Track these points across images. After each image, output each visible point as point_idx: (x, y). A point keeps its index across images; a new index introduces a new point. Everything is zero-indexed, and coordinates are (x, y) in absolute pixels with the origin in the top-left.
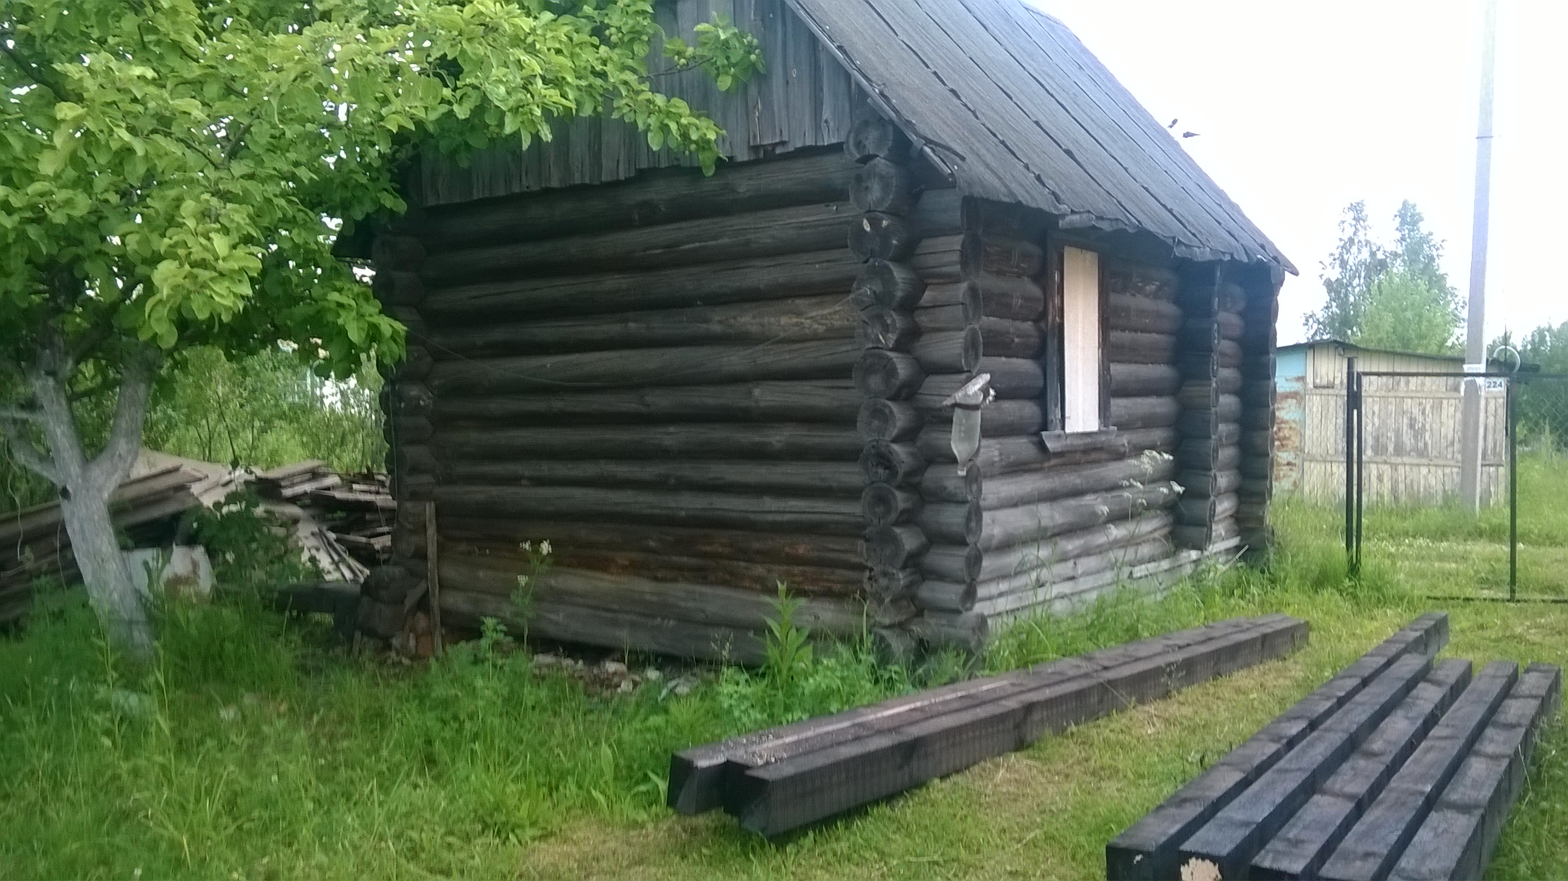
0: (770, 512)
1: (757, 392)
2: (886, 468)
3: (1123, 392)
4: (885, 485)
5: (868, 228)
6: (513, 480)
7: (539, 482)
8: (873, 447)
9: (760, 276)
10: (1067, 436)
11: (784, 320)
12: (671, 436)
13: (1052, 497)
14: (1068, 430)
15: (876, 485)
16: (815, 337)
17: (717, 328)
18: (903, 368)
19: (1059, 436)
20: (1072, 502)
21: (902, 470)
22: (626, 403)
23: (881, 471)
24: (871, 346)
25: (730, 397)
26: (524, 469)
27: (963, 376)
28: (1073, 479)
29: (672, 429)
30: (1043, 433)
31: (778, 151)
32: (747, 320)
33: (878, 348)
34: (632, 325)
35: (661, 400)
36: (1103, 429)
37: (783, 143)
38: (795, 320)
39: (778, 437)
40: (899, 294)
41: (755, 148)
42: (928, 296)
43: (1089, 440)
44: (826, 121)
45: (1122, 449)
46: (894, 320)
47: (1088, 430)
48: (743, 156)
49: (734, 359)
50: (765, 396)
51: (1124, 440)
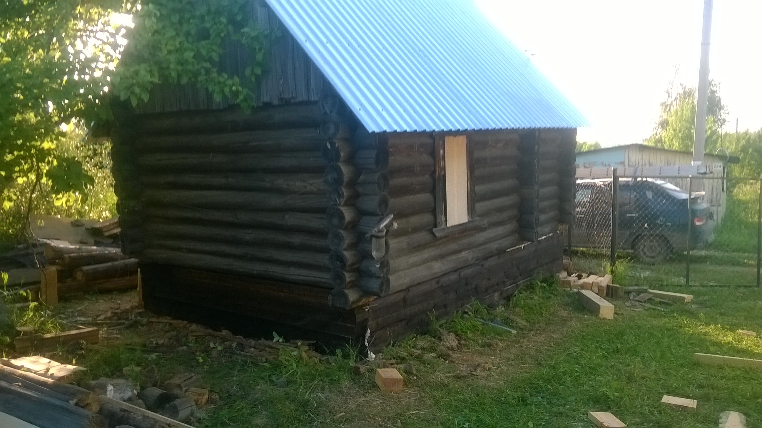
0: (294, 275)
1: (287, 217)
2: (341, 262)
3: (484, 198)
4: (340, 270)
5: (329, 147)
6: (179, 249)
7: (190, 251)
8: (334, 251)
9: (285, 162)
10: (448, 228)
11: (298, 184)
12: (248, 235)
13: (442, 257)
14: (448, 225)
15: (336, 270)
16: (312, 193)
17: (268, 185)
18: (348, 215)
19: (444, 229)
20: (454, 257)
21: (349, 263)
22: (228, 217)
23: (338, 263)
24: (333, 203)
25: (275, 219)
26: (184, 244)
27: (379, 218)
28: (453, 246)
29: (249, 231)
30: (434, 229)
31: (292, 101)
32: (282, 182)
33: (336, 205)
34: (230, 180)
35: (244, 217)
36: (470, 219)
37: (294, 98)
38: (302, 184)
39: (297, 239)
40: (345, 179)
41: (281, 99)
42: (362, 177)
43: (462, 227)
44: (312, 89)
45: (484, 226)
46: (343, 192)
47: (461, 222)
48: (276, 102)
49: (275, 201)
50: (292, 219)
51: (485, 222)
